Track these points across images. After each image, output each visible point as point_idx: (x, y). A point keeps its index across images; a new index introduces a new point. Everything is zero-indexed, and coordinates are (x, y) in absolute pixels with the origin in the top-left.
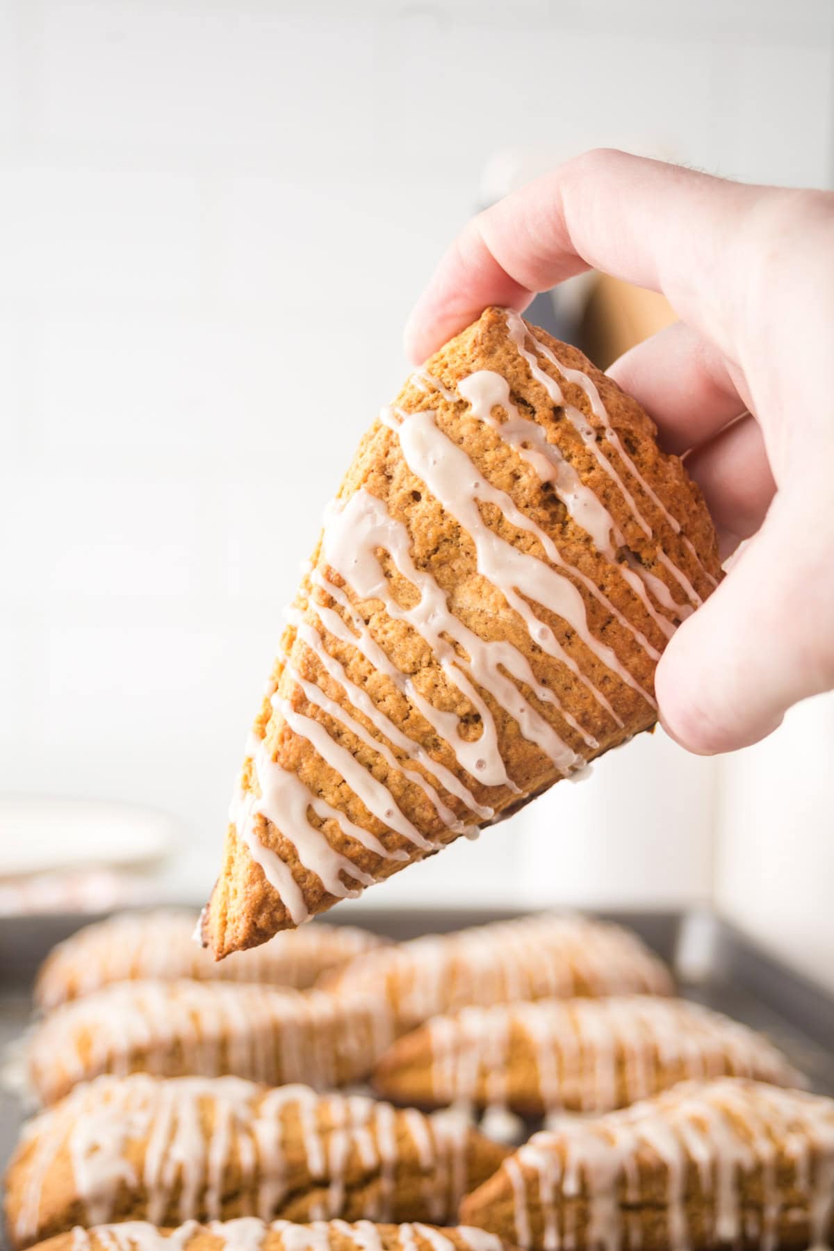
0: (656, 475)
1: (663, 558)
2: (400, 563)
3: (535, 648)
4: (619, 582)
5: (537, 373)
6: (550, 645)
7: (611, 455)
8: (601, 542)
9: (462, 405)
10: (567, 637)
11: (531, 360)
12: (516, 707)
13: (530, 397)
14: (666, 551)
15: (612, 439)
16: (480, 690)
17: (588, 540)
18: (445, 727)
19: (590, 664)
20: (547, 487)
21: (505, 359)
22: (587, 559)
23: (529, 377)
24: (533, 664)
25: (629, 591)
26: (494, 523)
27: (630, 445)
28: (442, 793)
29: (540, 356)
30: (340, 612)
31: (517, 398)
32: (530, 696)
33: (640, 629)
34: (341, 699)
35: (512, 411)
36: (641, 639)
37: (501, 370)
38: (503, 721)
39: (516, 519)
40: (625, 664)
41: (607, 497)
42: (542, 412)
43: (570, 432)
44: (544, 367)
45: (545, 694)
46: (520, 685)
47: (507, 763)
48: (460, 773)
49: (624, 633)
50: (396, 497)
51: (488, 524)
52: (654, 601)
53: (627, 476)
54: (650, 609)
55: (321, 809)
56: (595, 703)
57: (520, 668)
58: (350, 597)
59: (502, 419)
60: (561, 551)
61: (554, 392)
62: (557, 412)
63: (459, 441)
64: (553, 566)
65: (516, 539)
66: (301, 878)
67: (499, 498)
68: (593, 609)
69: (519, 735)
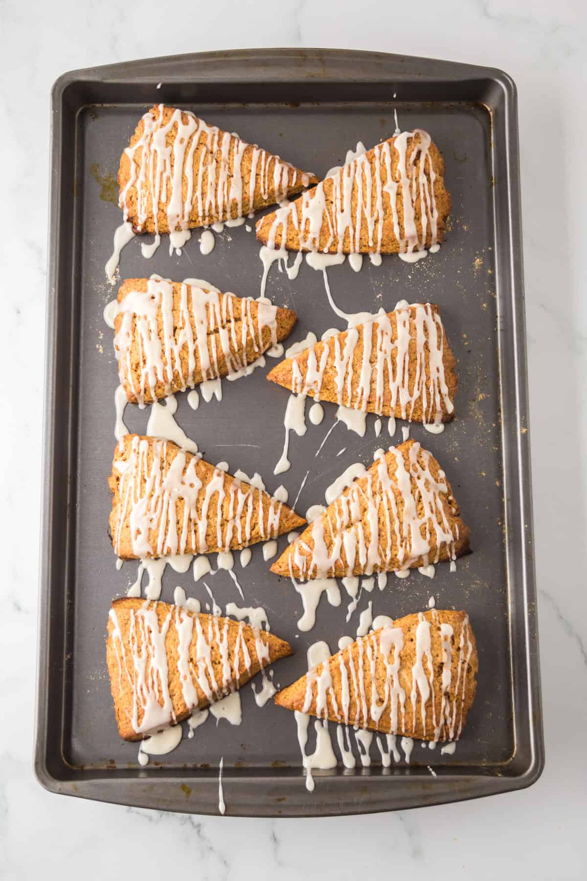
0: (469, 682)
1: (454, 702)
2: (396, 653)
3: (409, 698)
4: (440, 699)
5: (462, 637)
6: (413, 700)
7: (462, 669)
8: (444, 687)
9: (439, 629)
10: (418, 701)
11: (463, 631)
12: (393, 707)
13: (456, 640)
14: (456, 701)
15: (466, 666)
16: (389, 695)
17: (441, 684)
18: (374, 697)
19: (418, 712)
20: (442, 664)
21: (458, 627)
22: (438, 688)
23: (459, 635)
24: (406, 700)
25: (440, 703)
26: (424, 662)
27: (469, 670)
28: (361, 711)
29: (466, 632)
30: (373, 651)
31: (453, 638)
32: (399, 707)
33: (436, 714)
34: (357, 671)
35: (449, 640)
36: (434, 717)
37: (454, 629)
38: (388, 708)
39: (430, 666)
40: (426, 719)
41: (453, 679)
42: (456, 646)
43: (458, 656)
44: (465, 637)
45: (402, 710)
46: (399, 703)
47: (381, 717)
48: (369, 711)
49: (432, 712)
50: (407, 637)
51: (423, 661)
52: (444, 711)
53: (462, 677)
54: (442, 711)
55: (331, 691)
56: (412, 722)
57: (402, 699)
58: (378, 650)
59: (446, 639)
60: (434, 681)
61: (461, 645)
62: (459, 649)
63: (432, 637)
64: (429, 682)
65: (426, 670)
66: (313, 703)
67: (430, 658)
68: (430, 699)
69: (389, 714)
